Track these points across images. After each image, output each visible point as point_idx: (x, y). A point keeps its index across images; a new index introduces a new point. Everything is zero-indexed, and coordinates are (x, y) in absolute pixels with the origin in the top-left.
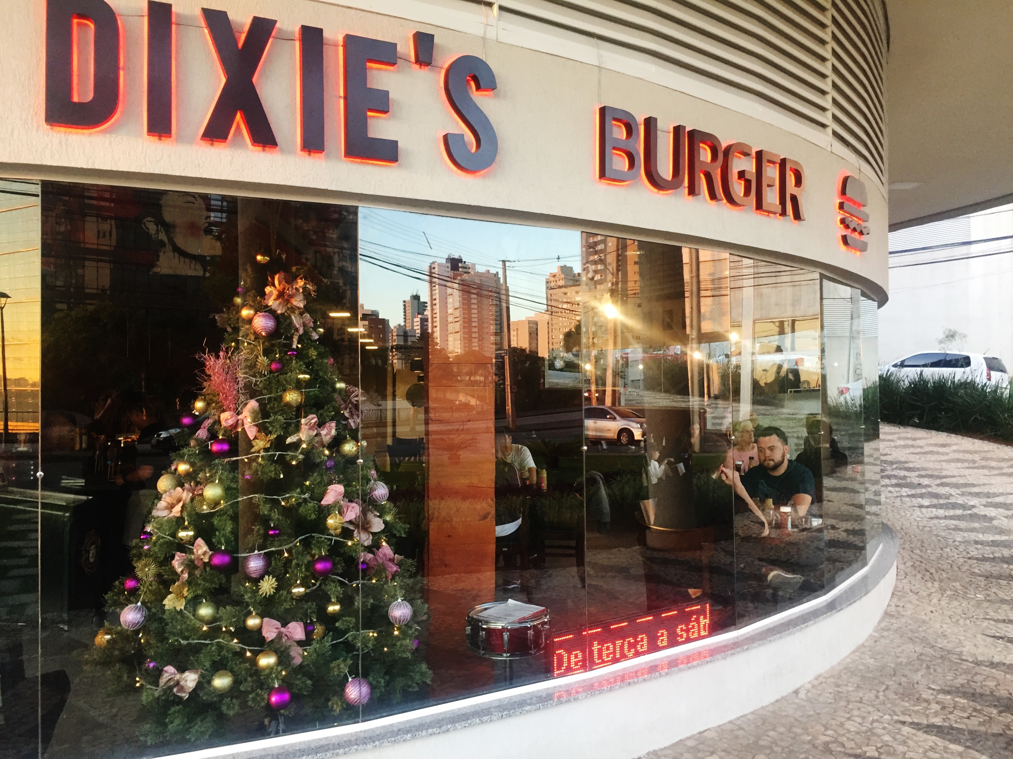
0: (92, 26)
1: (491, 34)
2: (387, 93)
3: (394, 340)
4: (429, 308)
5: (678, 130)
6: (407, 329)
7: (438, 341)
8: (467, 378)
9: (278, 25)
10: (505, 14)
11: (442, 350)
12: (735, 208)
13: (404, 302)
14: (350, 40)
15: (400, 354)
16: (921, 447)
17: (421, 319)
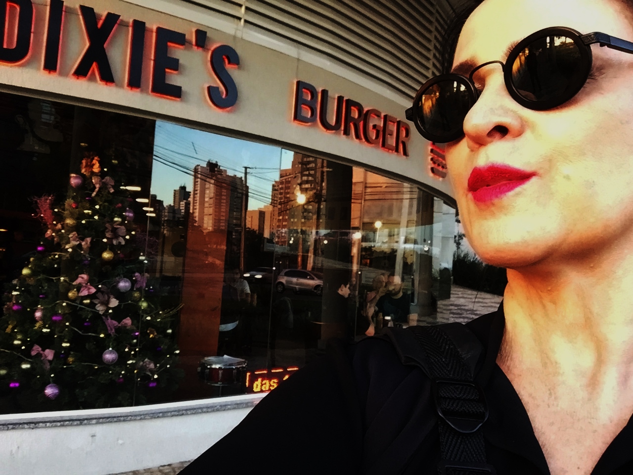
0: (18, 9)
1: (239, 35)
2: (178, 60)
3: (166, 216)
4: (192, 196)
5: (340, 99)
6: (176, 208)
7: (197, 219)
8: (215, 246)
9: (121, 18)
10: (249, 25)
11: (199, 226)
12: (370, 145)
13: (175, 190)
14: (160, 30)
15: (169, 228)
16: (486, 303)
17: (185, 203)
